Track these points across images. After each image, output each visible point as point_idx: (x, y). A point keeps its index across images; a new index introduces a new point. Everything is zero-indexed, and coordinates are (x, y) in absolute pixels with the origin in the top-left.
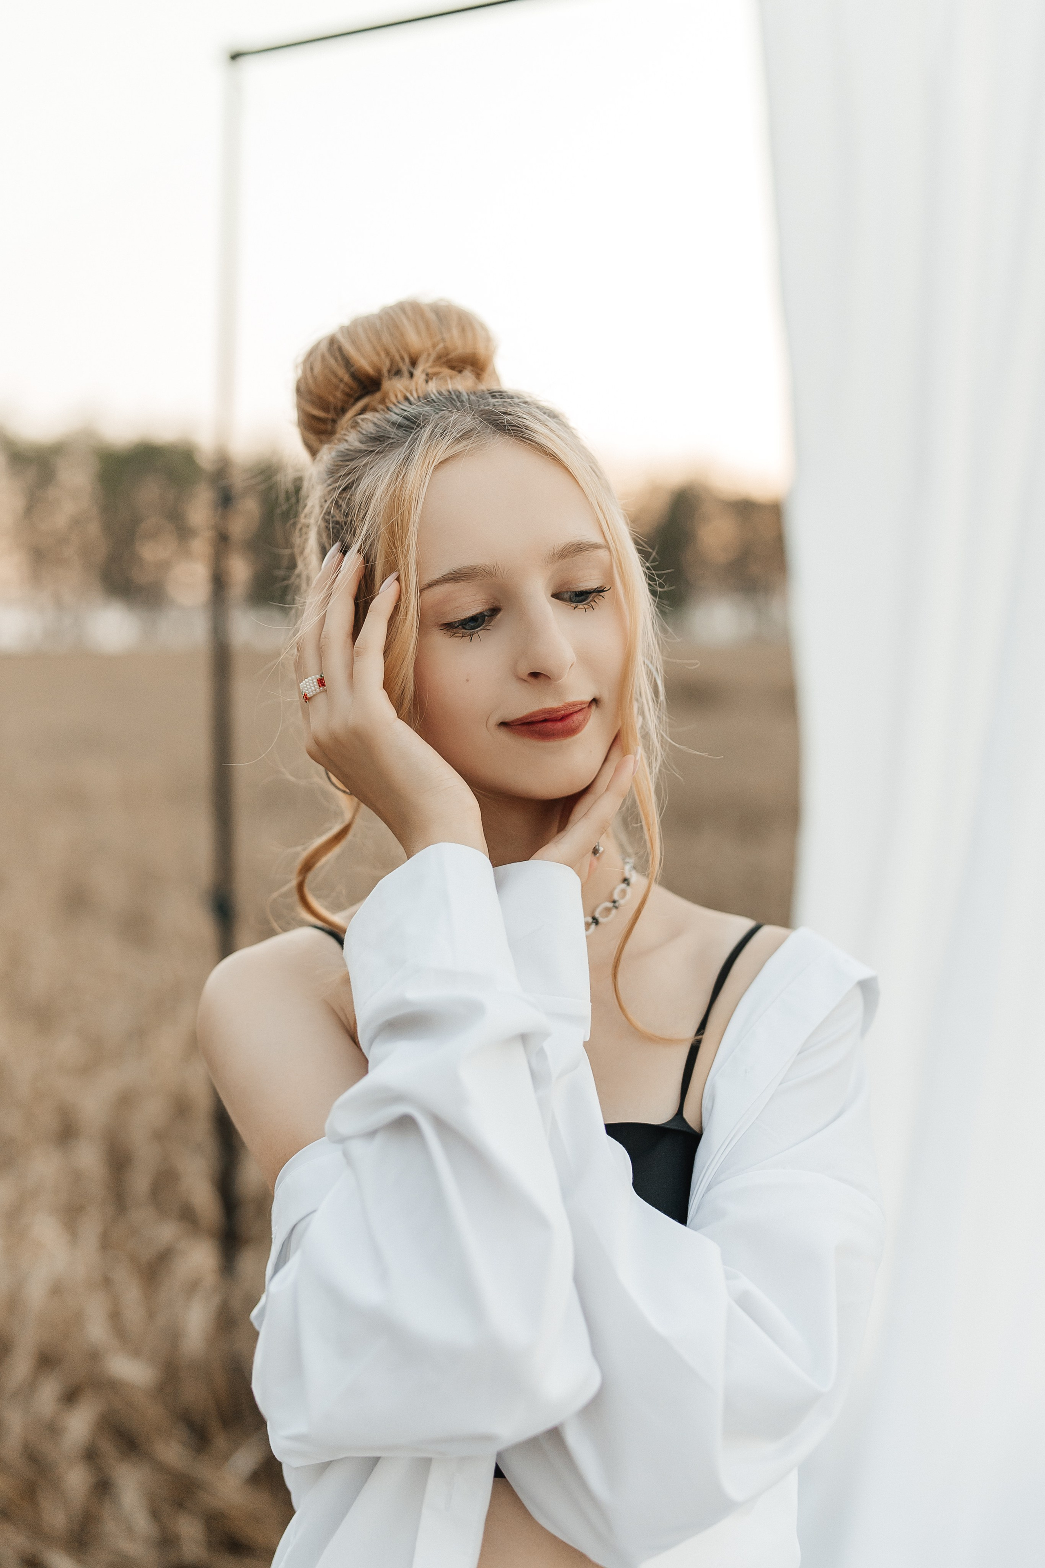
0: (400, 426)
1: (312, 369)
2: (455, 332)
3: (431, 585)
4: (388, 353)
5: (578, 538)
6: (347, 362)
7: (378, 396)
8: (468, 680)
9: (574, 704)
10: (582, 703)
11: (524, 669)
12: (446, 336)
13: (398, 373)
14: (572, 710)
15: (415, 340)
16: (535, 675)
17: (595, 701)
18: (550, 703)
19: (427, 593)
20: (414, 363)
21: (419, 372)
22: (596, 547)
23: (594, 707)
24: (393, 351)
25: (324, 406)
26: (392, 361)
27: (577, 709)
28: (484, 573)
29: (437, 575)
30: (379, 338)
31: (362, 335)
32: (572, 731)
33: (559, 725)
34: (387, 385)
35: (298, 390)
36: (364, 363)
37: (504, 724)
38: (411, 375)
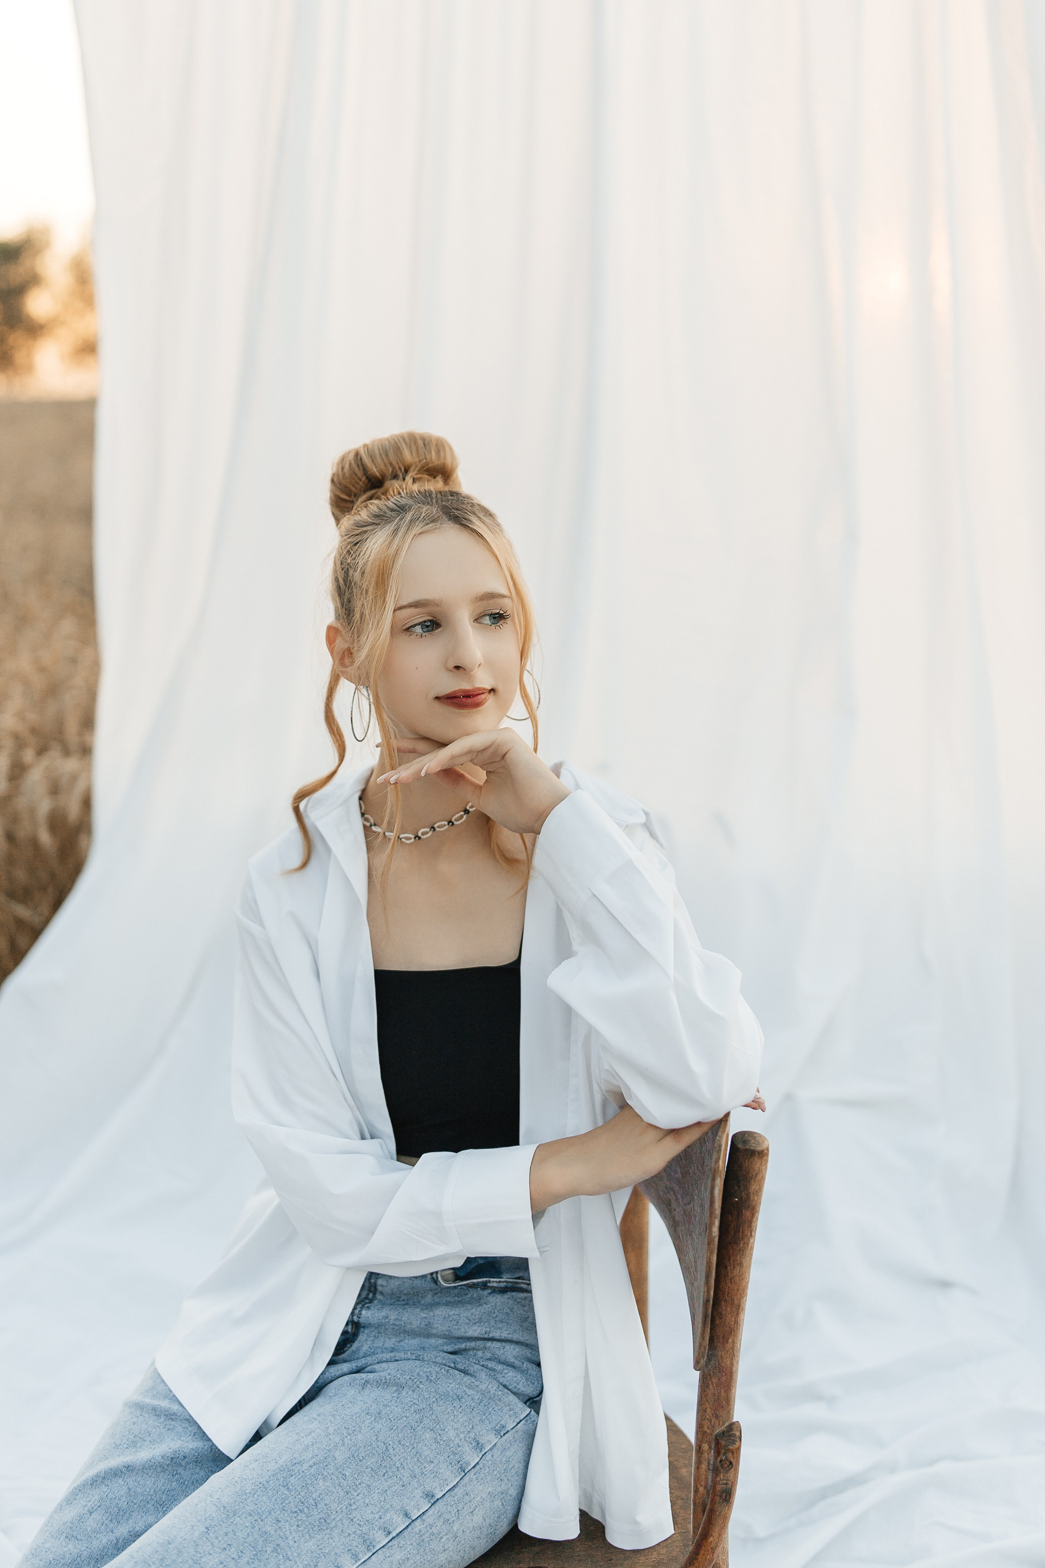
0: (392, 510)
1: (343, 469)
2: (433, 453)
3: (400, 608)
4: (391, 464)
5: (492, 590)
6: (365, 469)
7: (382, 490)
8: (417, 668)
9: (479, 689)
10: (484, 689)
11: (451, 665)
12: (428, 457)
13: (395, 477)
14: (478, 692)
15: (408, 456)
16: (457, 668)
17: (492, 690)
18: (466, 686)
19: (398, 613)
20: (406, 471)
21: (409, 479)
22: (503, 596)
23: (492, 693)
24: (394, 463)
25: (348, 492)
26: (393, 468)
27: (481, 692)
28: (433, 604)
29: (405, 603)
30: (387, 455)
31: (377, 452)
32: (478, 705)
33: (469, 700)
34: (388, 484)
35: (332, 481)
36: (374, 470)
37: (437, 698)
38: (404, 479)
